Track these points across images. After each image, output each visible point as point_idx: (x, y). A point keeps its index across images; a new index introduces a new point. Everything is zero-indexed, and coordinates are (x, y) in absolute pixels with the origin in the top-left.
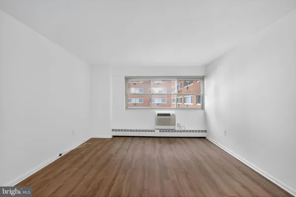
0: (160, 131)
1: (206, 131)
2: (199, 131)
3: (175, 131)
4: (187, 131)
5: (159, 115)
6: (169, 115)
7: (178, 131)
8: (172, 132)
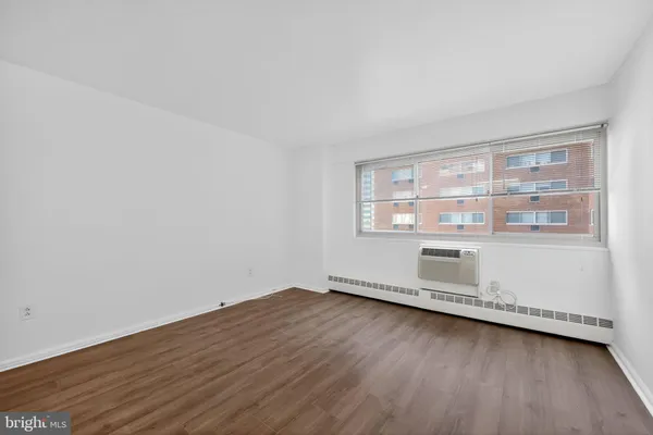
0: (433, 297)
1: (608, 324)
2: (576, 318)
3: (479, 303)
4: (523, 310)
5: (426, 252)
6: (456, 254)
7: (489, 305)
8: (468, 302)
